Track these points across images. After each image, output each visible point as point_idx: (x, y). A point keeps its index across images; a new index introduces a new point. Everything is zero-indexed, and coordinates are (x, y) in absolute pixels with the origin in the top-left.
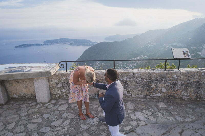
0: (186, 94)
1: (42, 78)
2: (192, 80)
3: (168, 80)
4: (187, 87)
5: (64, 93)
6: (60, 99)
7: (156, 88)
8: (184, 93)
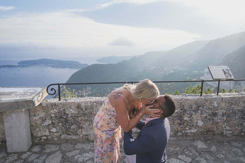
0: (228, 128)
1: (18, 112)
3: (206, 109)
4: (230, 118)
5: (55, 134)
6: (47, 144)
7: (191, 120)
8: (226, 126)
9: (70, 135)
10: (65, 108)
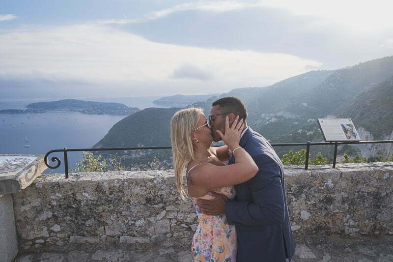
0: (352, 223)
2: (365, 190)
3: (315, 192)
4: (355, 207)
5: (58, 235)
6: (45, 251)
8: (349, 219)
9: (84, 235)
10: (76, 191)
